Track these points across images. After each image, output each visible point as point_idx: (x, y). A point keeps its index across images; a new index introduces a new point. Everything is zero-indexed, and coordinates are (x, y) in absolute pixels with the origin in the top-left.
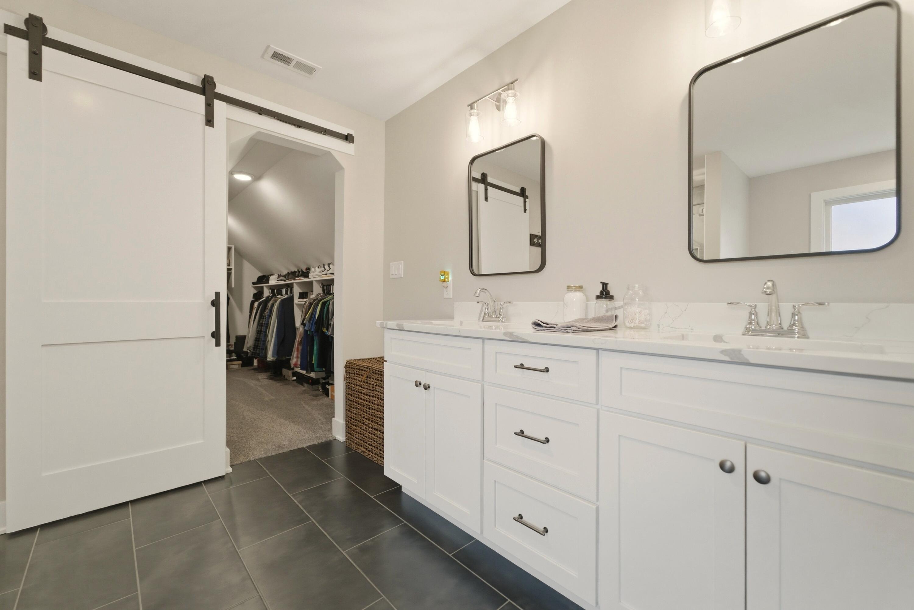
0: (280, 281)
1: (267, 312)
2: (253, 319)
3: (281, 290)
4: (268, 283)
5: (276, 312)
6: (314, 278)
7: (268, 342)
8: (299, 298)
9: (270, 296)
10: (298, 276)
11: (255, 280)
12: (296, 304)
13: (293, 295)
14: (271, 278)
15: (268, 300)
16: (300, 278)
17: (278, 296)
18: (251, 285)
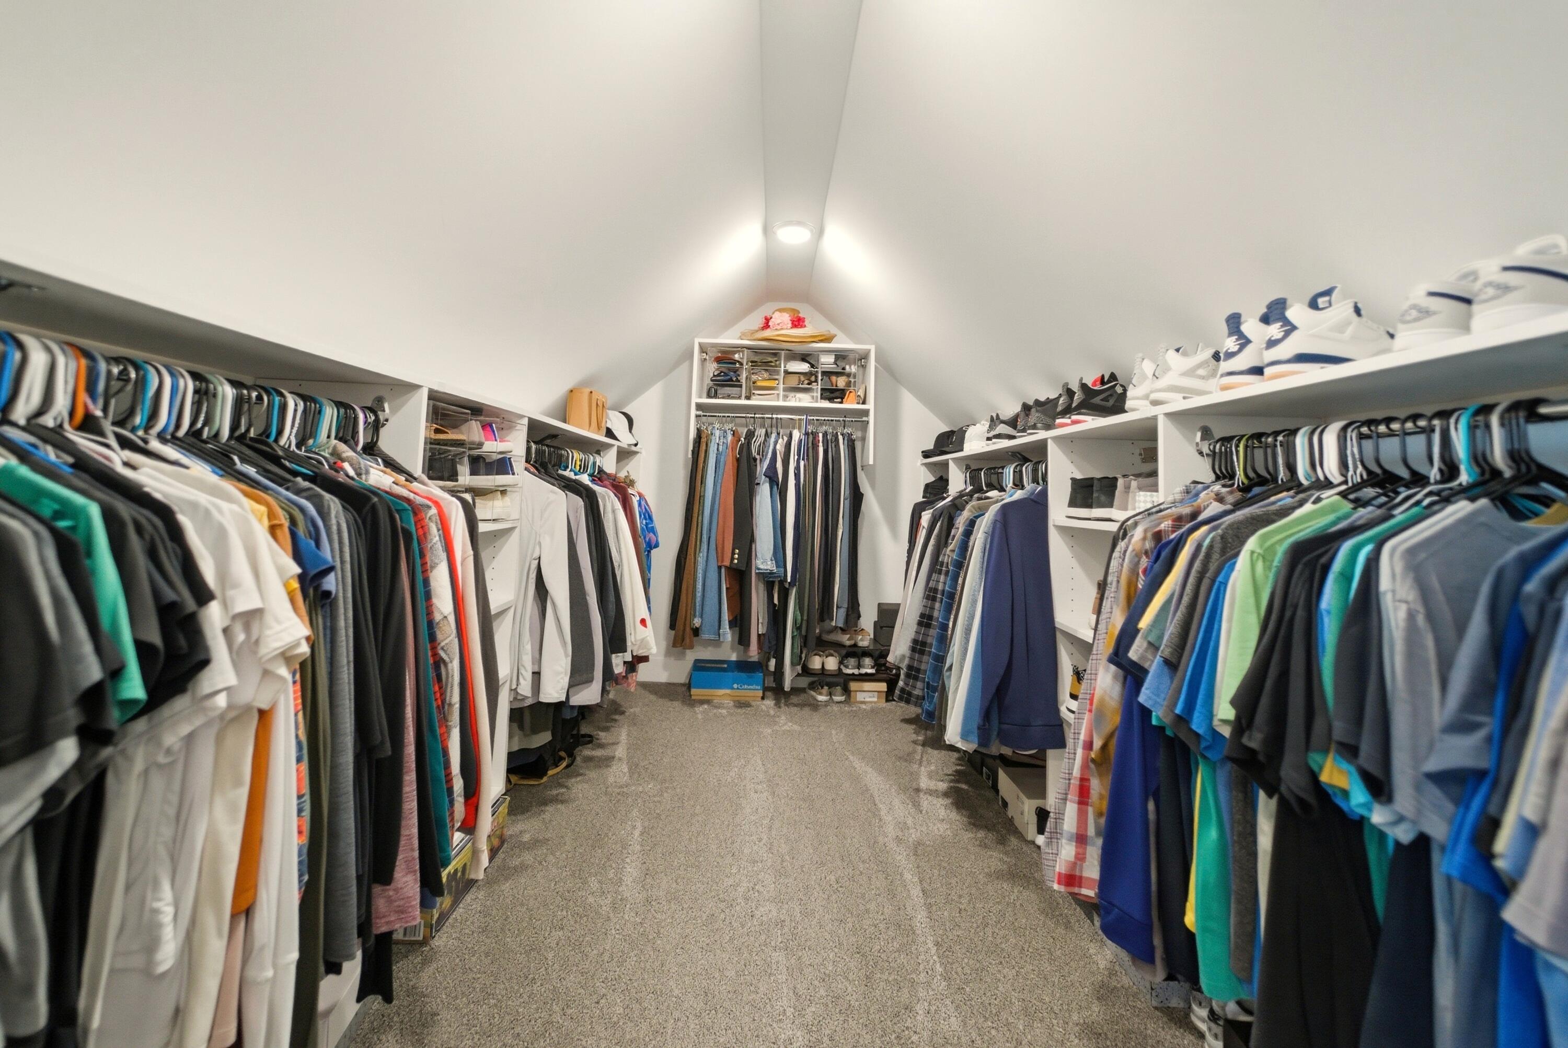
0: (994, 440)
1: (953, 551)
2: (916, 564)
3: (1000, 471)
4: (962, 450)
5: (978, 566)
6: (1155, 403)
7: (950, 668)
8: (1073, 503)
9: (967, 491)
10: (1067, 411)
11: (930, 446)
12: (1062, 529)
13: (1044, 493)
14: (971, 433)
15: (957, 506)
16: (1074, 417)
17: (990, 494)
18: (921, 460)
